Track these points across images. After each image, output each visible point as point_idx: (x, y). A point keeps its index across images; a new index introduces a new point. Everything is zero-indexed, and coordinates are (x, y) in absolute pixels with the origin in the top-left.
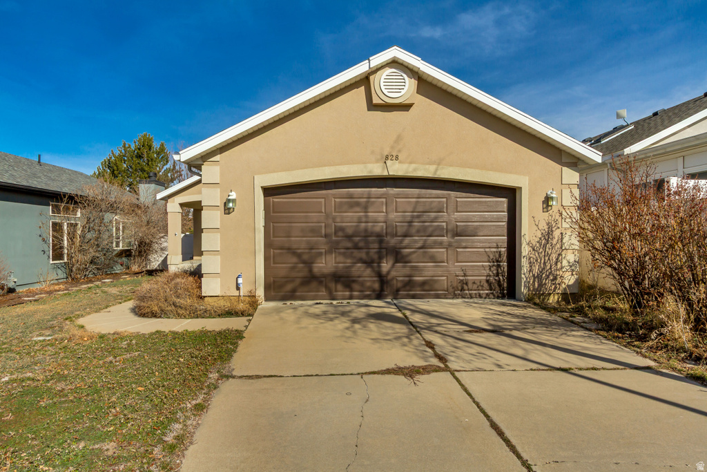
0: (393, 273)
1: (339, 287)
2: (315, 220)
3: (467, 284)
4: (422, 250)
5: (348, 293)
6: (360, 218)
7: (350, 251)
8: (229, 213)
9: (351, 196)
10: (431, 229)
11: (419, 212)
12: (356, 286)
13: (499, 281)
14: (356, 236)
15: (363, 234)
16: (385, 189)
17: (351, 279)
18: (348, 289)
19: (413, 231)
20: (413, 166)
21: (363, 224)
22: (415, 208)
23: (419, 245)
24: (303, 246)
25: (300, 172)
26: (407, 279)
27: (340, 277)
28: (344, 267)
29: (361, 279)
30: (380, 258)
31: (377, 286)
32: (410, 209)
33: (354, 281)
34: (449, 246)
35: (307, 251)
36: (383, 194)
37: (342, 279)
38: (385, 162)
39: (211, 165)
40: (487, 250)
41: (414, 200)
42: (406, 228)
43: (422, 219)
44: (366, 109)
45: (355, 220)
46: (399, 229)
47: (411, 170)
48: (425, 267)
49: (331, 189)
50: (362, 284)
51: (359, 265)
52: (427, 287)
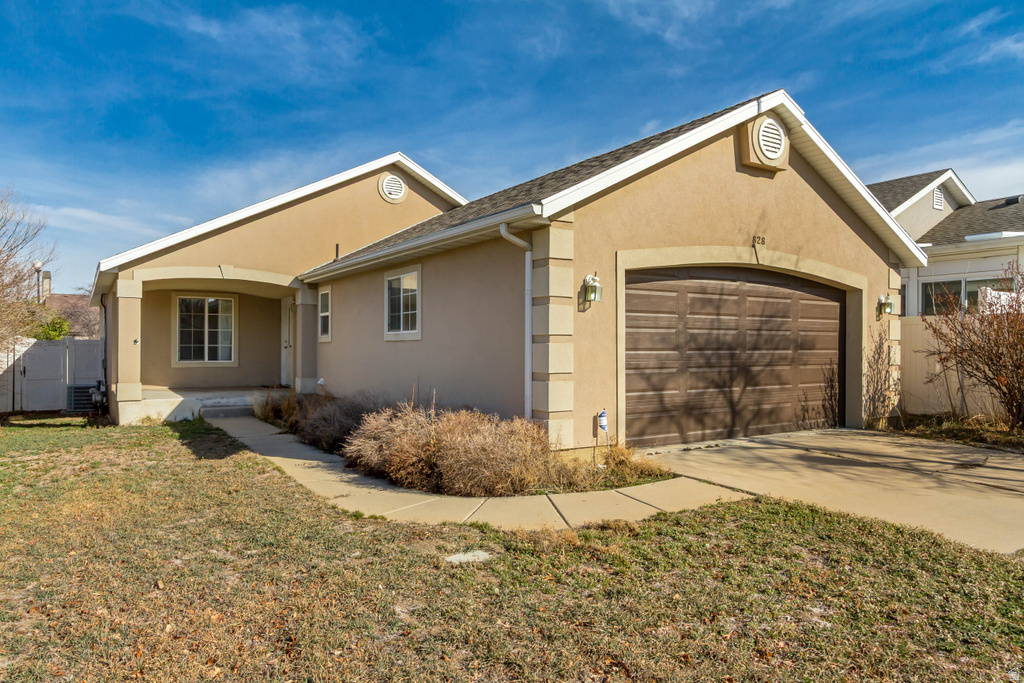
0: (744, 401)
1: (692, 423)
2: (666, 324)
3: (807, 411)
4: (768, 368)
5: (700, 432)
6: (712, 321)
7: (702, 370)
8: (584, 311)
9: (704, 291)
10: (777, 339)
11: (767, 316)
12: (708, 421)
13: (832, 406)
14: (708, 349)
15: (715, 346)
16: (738, 283)
17: (704, 411)
18: (700, 427)
19: (762, 341)
20: (778, 253)
21: (715, 332)
22: (763, 310)
23: (767, 360)
24: (652, 363)
25: (670, 251)
26: (756, 408)
27: (693, 408)
28: (697, 394)
29: (713, 411)
30: (732, 379)
31: (728, 419)
32: (759, 313)
33: (706, 414)
34: (793, 362)
35: (657, 371)
36: (735, 290)
37: (695, 412)
38: (754, 246)
39: (561, 228)
40: (823, 367)
41: (762, 300)
42: (755, 338)
43: (770, 326)
44: (735, 168)
45: (708, 325)
46: (748, 339)
47: (775, 258)
48: (772, 390)
49: (685, 279)
50: (714, 417)
51: (711, 390)
52: (774, 418)
